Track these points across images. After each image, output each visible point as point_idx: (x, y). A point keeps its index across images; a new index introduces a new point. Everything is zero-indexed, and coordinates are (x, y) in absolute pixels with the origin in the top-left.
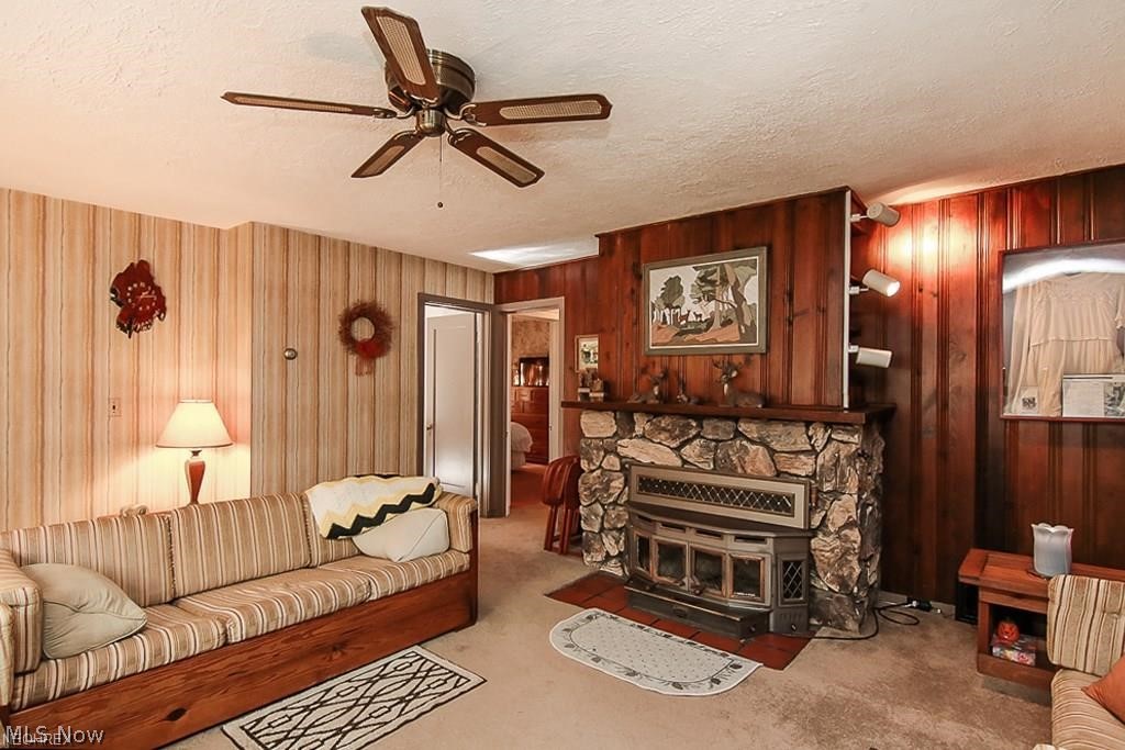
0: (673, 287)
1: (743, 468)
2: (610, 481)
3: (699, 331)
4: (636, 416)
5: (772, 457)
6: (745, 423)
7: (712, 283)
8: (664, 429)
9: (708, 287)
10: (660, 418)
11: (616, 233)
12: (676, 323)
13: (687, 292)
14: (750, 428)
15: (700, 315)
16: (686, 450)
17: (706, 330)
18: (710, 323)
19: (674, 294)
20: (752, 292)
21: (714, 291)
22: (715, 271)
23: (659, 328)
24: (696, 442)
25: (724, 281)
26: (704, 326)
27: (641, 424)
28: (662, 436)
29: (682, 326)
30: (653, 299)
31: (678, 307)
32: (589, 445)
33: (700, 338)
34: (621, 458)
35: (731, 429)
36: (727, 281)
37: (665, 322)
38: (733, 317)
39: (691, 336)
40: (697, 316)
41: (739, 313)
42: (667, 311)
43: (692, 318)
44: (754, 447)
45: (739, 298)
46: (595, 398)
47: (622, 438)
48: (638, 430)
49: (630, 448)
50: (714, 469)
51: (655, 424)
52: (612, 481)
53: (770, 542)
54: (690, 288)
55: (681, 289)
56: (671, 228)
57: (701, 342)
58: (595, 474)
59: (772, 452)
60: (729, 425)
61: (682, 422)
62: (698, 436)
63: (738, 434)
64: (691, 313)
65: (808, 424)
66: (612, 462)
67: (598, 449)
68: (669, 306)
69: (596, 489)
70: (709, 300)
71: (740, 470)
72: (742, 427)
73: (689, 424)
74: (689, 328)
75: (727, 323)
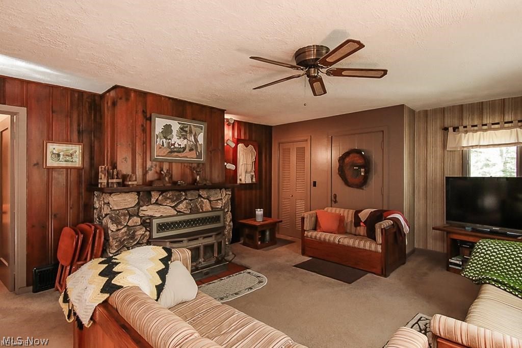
0: (167, 130)
1: (202, 209)
2: (134, 232)
3: (179, 152)
4: (153, 193)
5: (210, 203)
6: (202, 191)
7: (186, 132)
8: (169, 198)
9: (183, 132)
10: (167, 193)
11: (132, 90)
12: (169, 147)
13: (174, 133)
14: (203, 193)
15: (180, 145)
16: (181, 206)
17: (183, 152)
18: (184, 149)
19: (169, 133)
20: (201, 139)
21: (186, 135)
22: (187, 127)
23: (160, 148)
24: (185, 202)
25: (191, 132)
26: (182, 150)
27: (155, 196)
28: (168, 202)
29: (172, 149)
30: (157, 133)
31: (170, 139)
32: (118, 214)
33: (179, 155)
34: (141, 217)
35: (197, 195)
36: (192, 133)
37: (163, 145)
38: (194, 148)
39: (176, 154)
40: (179, 145)
41: (196, 146)
42: (164, 140)
43: (176, 145)
44: (205, 200)
45: (196, 140)
46: (132, 184)
47: (142, 206)
48: (153, 200)
49: (148, 210)
50: (190, 212)
51: (164, 196)
52: (136, 232)
53: (214, 236)
54: (176, 132)
55: (171, 131)
56: (164, 99)
57: (181, 157)
58: (123, 231)
59: (210, 201)
60: (195, 193)
61: (177, 193)
62: (185, 199)
63: (200, 196)
64: (176, 143)
65: (220, 189)
66: (136, 220)
67: (125, 215)
68: (165, 138)
69: (124, 240)
70: (184, 139)
71: (201, 211)
72: (201, 192)
73: (181, 194)
74: (175, 150)
75: (191, 150)
